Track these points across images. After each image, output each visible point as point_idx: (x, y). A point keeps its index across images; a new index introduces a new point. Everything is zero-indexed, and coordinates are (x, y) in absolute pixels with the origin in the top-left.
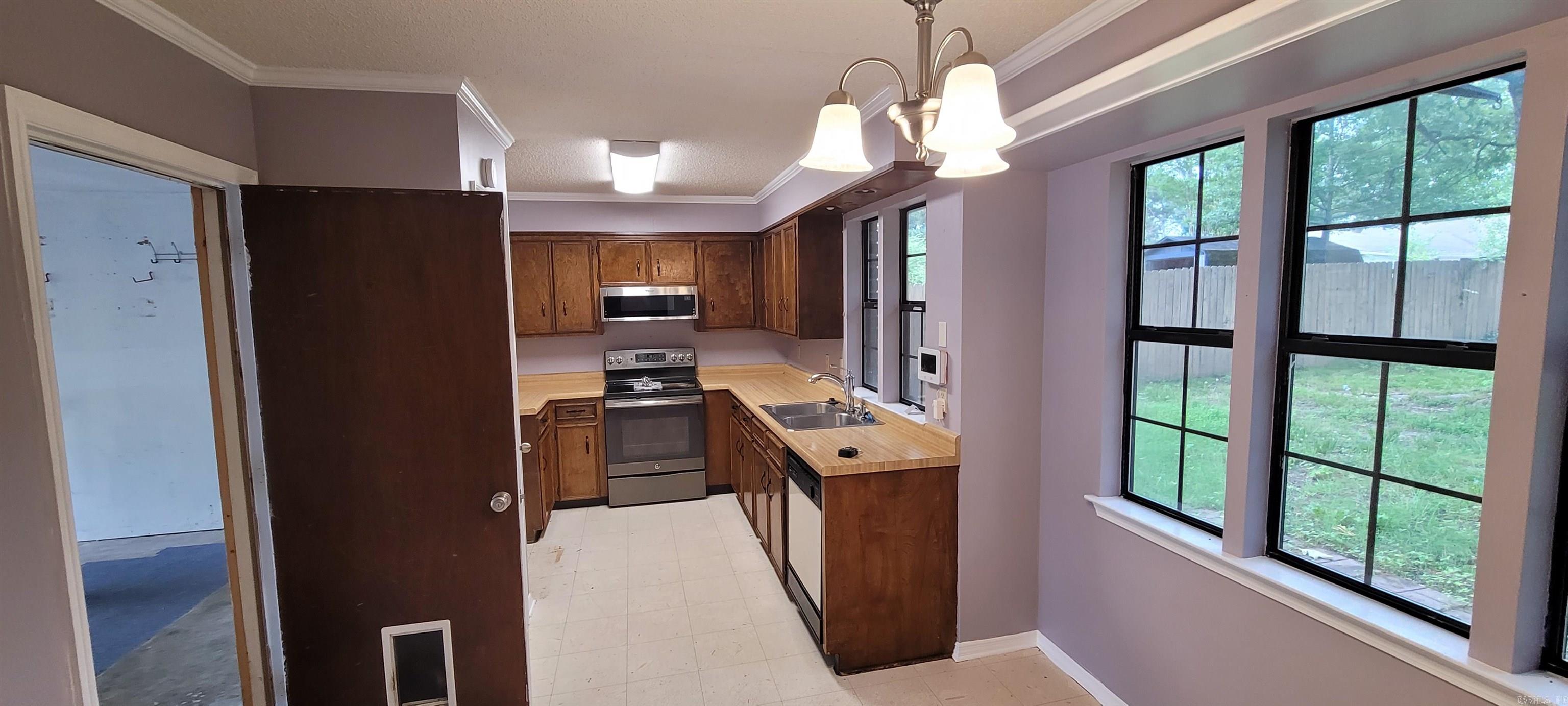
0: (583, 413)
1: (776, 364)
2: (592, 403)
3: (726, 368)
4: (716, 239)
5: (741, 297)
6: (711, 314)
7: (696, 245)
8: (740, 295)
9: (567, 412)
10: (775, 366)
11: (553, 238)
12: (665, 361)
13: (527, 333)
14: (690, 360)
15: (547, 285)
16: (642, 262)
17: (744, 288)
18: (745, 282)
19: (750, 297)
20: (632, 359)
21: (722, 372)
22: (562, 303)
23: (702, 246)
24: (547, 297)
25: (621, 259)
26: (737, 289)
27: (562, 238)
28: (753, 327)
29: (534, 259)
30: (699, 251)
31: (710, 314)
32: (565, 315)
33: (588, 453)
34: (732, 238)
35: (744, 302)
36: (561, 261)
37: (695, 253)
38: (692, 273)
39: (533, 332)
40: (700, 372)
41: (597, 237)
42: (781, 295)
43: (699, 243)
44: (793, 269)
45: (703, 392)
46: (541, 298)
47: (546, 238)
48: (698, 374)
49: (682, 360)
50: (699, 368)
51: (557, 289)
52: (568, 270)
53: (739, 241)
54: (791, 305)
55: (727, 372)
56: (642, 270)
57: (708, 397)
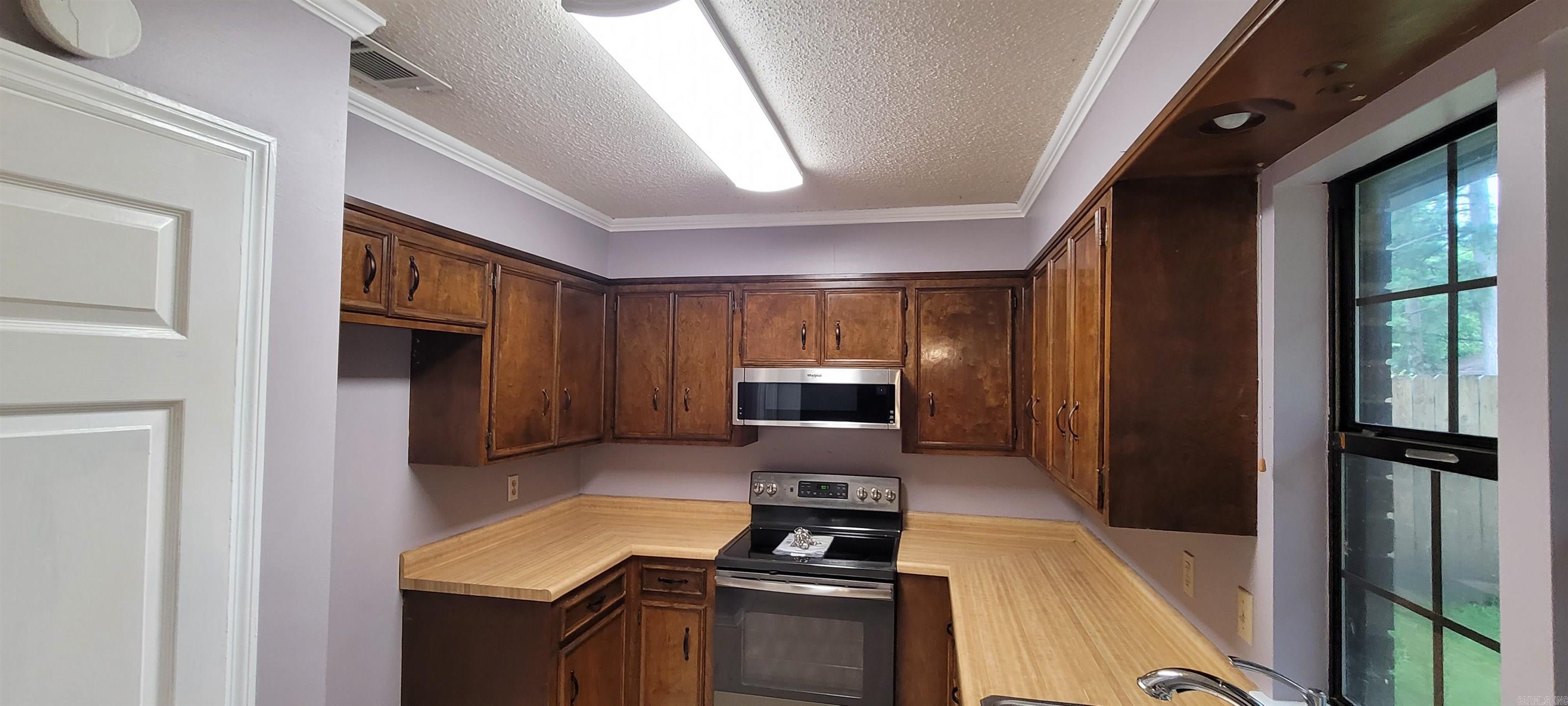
0: (683, 585)
1: (1060, 521)
2: (698, 570)
3: (959, 519)
4: (942, 284)
5: (987, 392)
6: (929, 420)
7: (905, 296)
8: (986, 388)
9: (660, 580)
10: (1056, 526)
11: (678, 287)
12: (847, 498)
13: (631, 435)
14: (891, 501)
15: (664, 361)
16: (810, 325)
17: (994, 375)
18: (996, 363)
19: (1007, 392)
20: (792, 490)
21: (950, 526)
22: (683, 390)
23: (917, 298)
24: (662, 381)
25: (778, 320)
26: (980, 376)
27: (690, 287)
28: (1010, 451)
29: (649, 320)
30: (911, 307)
31: (927, 421)
32: (687, 410)
33: (687, 659)
34: (973, 282)
35: (992, 402)
36: (687, 322)
37: (904, 309)
38: (896, 346)
39: (638, 435)
40: (910, 522)
41: (742, 284)
42: (1063, 393)
43: (912, 292)
44: (1094, 331)
45: (897, 579)
46: (654, 382)
47: (667, 287)
48: (906, 525)
49: (876, 500)
50: (910, 514)
51: (678, 368)
52: (696, 338)
53: (988, 287)
54: (1086, 424)
55: (962, 528)
56: (810, 339)
57: (906, 586)
